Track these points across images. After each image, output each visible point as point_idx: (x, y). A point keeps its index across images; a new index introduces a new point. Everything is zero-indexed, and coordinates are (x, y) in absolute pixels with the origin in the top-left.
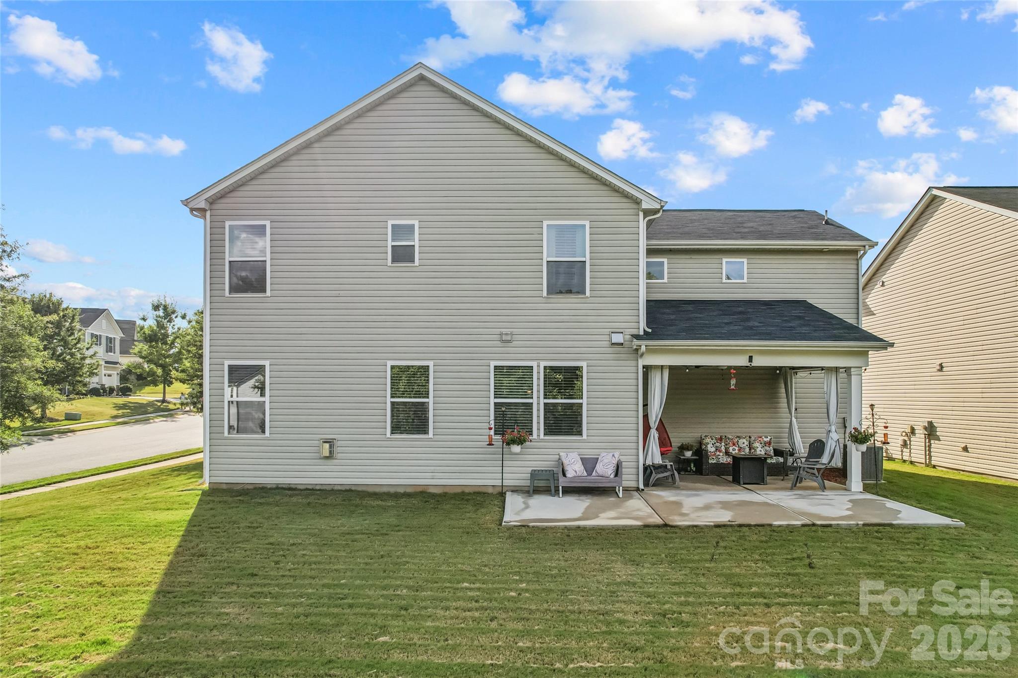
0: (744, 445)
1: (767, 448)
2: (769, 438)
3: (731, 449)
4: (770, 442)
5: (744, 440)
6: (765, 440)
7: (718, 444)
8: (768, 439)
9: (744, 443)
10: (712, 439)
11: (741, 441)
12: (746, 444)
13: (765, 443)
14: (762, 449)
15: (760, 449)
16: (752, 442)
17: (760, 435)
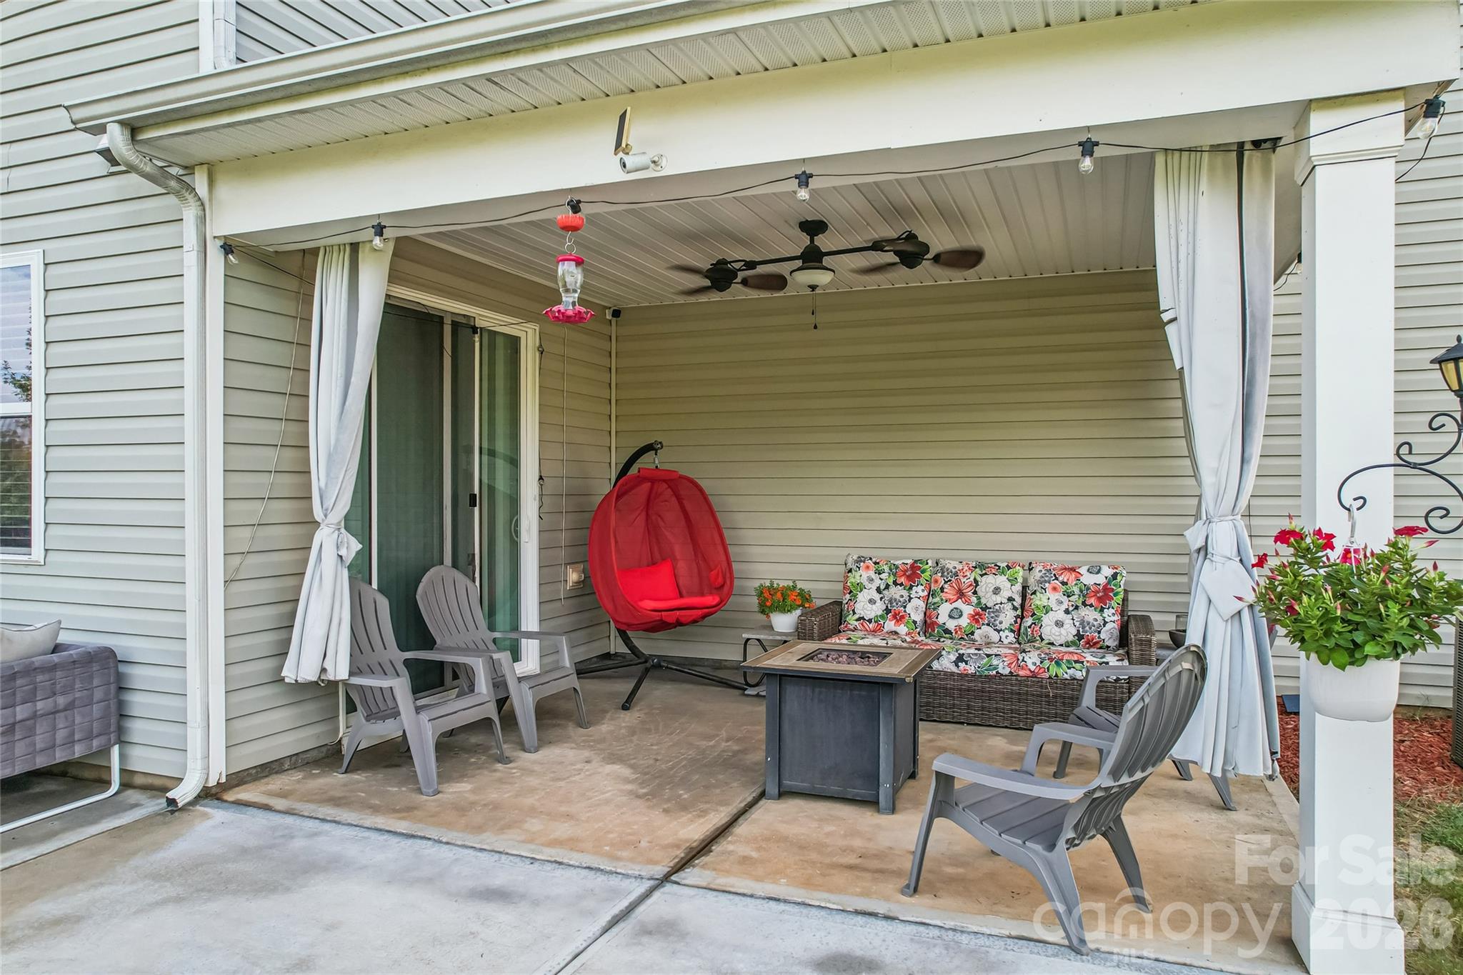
0: (998, 599)
1: (1090, 615)
2: (1107, 572)
3: (945, 609)
4: (1106, 589)
5: (1001, 581)
6: (1089, 579)
7: (897, 592)
8: (1100, 579)
9: (997, 591)
10: (879, 573)
11: (988, 582)
12: (1006, 593)
13: (1086, 591)
14: (1067, 619)
15: (1060, 615)
16: (1033, 587)
17: (1069, 560)
